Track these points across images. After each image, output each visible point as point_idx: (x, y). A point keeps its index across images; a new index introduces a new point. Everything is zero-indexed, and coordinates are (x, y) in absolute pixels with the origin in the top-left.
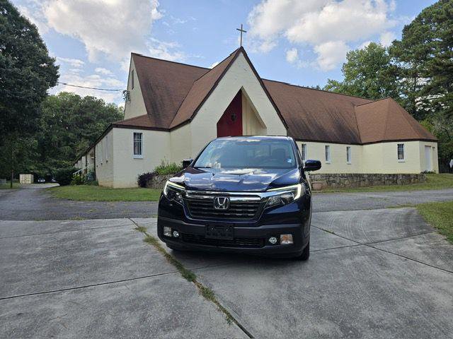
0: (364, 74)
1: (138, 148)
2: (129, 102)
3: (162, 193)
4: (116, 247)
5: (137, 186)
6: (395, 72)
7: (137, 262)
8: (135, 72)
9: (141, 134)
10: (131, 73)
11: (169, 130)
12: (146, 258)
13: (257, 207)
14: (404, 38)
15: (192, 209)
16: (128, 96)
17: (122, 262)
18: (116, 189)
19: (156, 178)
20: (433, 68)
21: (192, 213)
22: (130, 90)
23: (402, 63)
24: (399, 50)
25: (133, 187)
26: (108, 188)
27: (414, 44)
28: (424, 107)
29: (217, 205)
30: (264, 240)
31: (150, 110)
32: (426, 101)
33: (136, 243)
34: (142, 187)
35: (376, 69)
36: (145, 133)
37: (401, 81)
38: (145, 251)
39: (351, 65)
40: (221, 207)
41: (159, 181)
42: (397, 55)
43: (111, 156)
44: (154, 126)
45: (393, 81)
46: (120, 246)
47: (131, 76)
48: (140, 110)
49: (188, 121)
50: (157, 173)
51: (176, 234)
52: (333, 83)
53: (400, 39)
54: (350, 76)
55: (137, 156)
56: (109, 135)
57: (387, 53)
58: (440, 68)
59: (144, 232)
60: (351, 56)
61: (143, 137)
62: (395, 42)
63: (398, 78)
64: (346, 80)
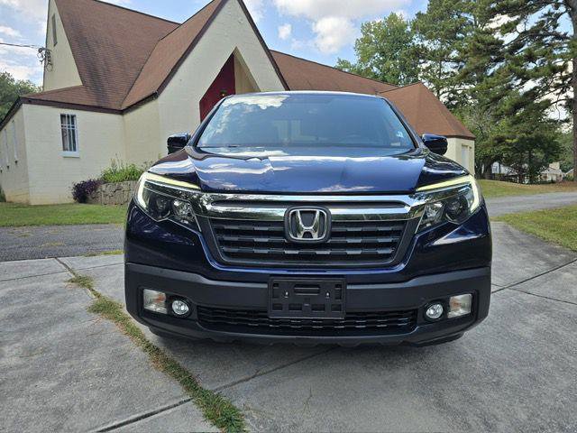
0: (383, 54)
1: (70, 139)
2: (49, 67)
3: (133, 203)
4: (22, 331)
5: (72, 200)
6: (419, 53)
7: (72, 378)
8: (58, 18)
9: (73, 117)
10: (51, 21)
11: (122, 112)
12: (96, 360)
13: (398, 233)
14: (430, 11)
15: (222, 243)
16: (48, 58)
17: (35, 377)
18: (36, 206)
19: (104, 187)
20: (474, 45)
21: (227, 254)
22: (51, 47)
23: (426, 43)
24: (424, 25)
25: (65, 202)
26: (20, 205)
27: (442, 18)
28: (450, 99)
29: (297, 230)
30: (415, 312)
31: (88, 80)
32: (454, 92)
33: (70, 317)
34: (81, 202)
35: (397, 49)
36: (81, 116)
37: (424, 66)
38: (92, 340)
39: (367, 40)
40: (308, 234)
41: (108, 192)
42: (423, 31)
43: (23, 153)
44: (96, 104)
45: (415, 66)
46: (32, 329)
47: (51, 26)
48: (70, 77)
49: (154, 96)
50: (105, 180)
51: (180, 308)
52: (345, 64)
53: (425, 11)
54: (365, 56)
55: (68, 153)
56: (16, 117)
57: (409, 29)
58: (482, 46)
59: (89, 287)
60: (366, 28)
61: (77, 121)
62: (419, 15)
63: (421, 61)
64: (360, 61)
